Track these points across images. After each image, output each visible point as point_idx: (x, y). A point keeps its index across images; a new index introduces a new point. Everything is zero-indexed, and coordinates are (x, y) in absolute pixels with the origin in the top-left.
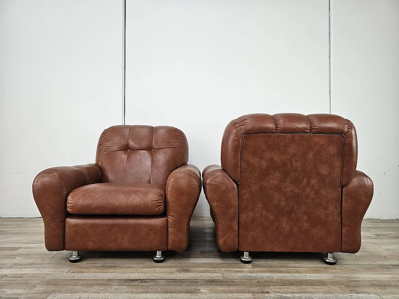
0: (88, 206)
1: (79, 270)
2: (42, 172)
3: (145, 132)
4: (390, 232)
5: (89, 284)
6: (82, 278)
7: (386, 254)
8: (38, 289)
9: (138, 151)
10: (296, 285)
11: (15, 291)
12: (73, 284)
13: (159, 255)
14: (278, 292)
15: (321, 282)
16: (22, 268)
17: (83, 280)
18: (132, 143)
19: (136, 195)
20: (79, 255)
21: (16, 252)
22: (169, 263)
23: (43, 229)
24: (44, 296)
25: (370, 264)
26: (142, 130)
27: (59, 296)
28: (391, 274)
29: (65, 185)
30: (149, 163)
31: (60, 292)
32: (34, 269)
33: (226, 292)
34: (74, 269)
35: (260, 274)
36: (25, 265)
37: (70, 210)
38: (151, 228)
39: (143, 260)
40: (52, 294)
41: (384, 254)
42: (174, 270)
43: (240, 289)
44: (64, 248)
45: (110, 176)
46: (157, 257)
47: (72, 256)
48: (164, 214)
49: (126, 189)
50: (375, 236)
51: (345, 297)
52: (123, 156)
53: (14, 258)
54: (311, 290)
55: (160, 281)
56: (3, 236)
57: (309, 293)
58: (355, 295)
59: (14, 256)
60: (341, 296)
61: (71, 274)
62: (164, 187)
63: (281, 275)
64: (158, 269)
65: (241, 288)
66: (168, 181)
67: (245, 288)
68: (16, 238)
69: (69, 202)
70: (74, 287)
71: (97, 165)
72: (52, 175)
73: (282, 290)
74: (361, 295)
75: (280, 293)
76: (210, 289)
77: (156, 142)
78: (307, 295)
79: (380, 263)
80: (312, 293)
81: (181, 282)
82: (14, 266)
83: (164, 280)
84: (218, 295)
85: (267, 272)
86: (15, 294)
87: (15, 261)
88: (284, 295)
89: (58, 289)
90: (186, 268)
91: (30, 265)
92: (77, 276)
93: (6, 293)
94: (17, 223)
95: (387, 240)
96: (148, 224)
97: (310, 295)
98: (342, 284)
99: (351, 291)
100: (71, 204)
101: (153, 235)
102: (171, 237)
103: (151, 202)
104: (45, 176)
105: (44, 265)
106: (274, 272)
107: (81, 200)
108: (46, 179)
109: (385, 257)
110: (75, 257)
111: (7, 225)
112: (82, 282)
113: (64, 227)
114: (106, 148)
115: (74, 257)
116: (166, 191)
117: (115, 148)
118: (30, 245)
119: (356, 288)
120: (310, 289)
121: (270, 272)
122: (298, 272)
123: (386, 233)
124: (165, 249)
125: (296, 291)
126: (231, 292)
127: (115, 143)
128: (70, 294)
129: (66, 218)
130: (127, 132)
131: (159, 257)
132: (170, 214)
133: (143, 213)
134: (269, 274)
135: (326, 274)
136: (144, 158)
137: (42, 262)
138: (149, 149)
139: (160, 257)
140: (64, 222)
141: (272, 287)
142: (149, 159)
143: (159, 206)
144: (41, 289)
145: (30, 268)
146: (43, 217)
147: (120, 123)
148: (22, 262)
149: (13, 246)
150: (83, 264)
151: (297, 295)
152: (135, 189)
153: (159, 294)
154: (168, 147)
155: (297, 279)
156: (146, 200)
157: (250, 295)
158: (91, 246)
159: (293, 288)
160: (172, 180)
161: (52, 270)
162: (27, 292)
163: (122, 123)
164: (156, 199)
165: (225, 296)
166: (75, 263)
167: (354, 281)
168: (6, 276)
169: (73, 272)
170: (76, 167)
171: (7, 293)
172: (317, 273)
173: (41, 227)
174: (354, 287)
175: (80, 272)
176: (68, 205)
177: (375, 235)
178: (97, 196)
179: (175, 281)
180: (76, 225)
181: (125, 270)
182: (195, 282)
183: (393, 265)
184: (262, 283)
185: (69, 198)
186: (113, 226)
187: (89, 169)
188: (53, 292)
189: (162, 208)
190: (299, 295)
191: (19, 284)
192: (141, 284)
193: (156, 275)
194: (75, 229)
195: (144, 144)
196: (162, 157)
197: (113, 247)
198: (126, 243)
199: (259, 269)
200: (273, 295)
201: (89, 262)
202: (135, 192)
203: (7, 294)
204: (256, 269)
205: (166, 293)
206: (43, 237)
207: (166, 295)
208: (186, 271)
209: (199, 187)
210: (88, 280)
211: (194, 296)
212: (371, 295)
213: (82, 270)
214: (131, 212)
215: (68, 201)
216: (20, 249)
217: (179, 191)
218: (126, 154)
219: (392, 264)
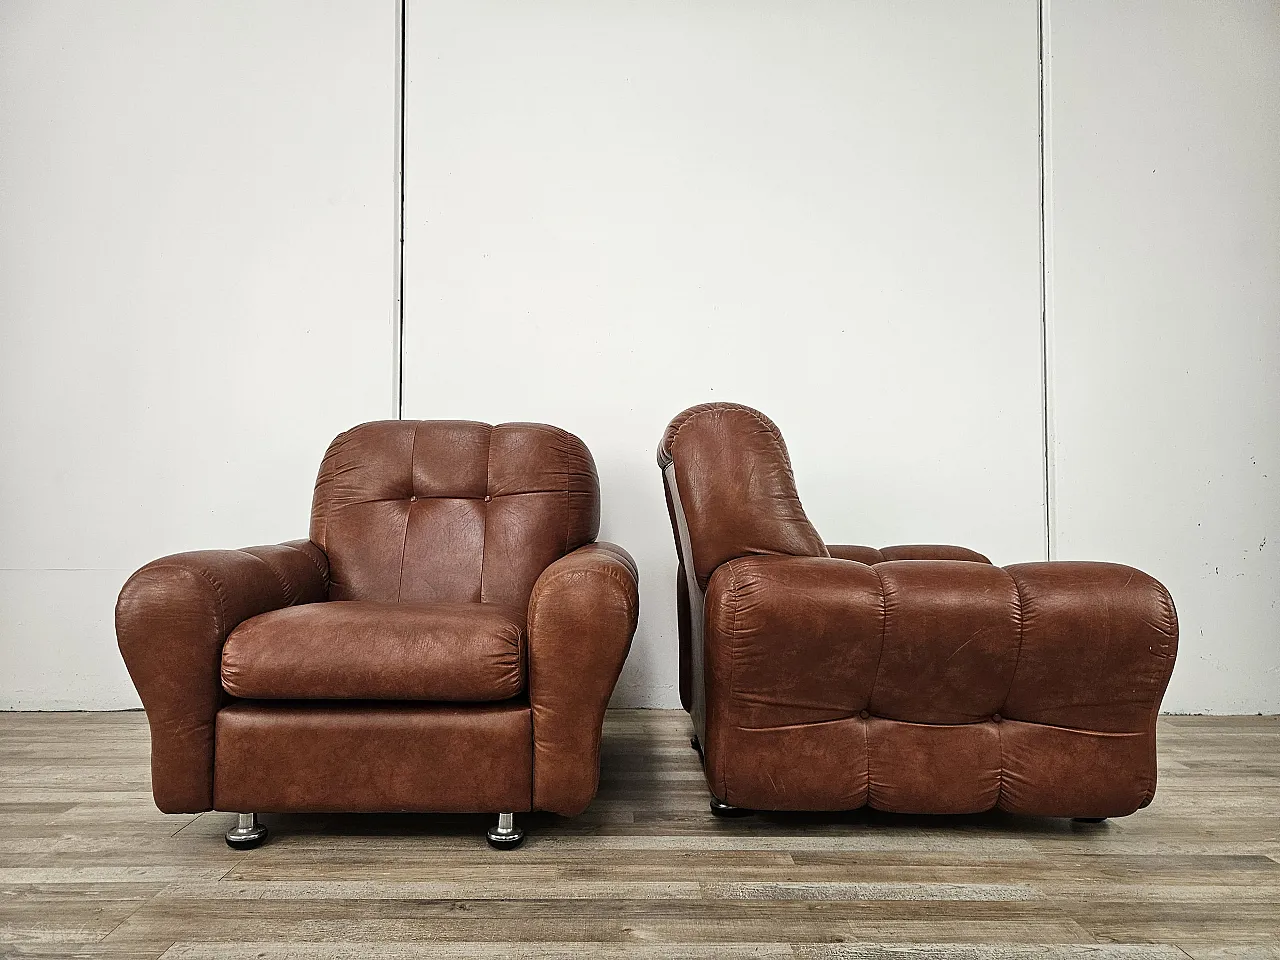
0: (287, 674)
1: (261, 871)
2: (145, 567)
3: (465, 442)
4: (1232, 757)
5: (290, 914)
6: (268, 896)
7: (1213, 824)
8: (130, 929)
9: (440, 500)
10: (929, 918)
11: (60, 935)
12: (240, 912)
13: (504, 827)
14: (869, 939)
15: (1006, 909)
16: (82, 866)
17: (271, 901)
18: (422, 477)
19: (436, 638)
20: (256, 826)
21: (63, 817)
22: (538, 849)
23: (147, 748)
24: (152, 949)
25: (1162, 853)
26: (453, 435)
27: (197, 949)
28: (1224, 884)
29: (215, 608)
30: (474, 537)
31: (200, 938)
32: (118, 870)
33: (710, 938)
34: (242, 869)
35: (816, 885)
36: (89, 855)
37: (231, 685)
38: (480, 740)
39: (458, 841)
40: (177, 945)
41: (1208, 823)
42: (552, 871)
43: (756, 928)
44: (212, 804)
45: (355, 578)
46: (500, 830)
47: (235, 827)
48: (520, 698)
49: (405, 619)
50: (1185, 767)
51: (1075, 955)
52: (395, 517)
53: (56, 835)
54: (971, 933)
55: (509, 906)
56: (23, 769)
57: (966, 940)
58: (1107, 949)
59: (55, 831)
60: (1062, 949)
61: (233, 883)
62: (520, 613)
63: (885, 886)
64: (503, 870)
65: (756, 926)
66: (533, 594)
67: (769, 927)
68: (60, 775)
69: (229, 661)
70: (245, 923)
71: (313, 544)
72: (175, 577)
73: (882, 934)
74: (1125, 948)
75: (876, 940)
76: (661, 930)
77: (499, 476)
78: (960, 947)
79: (1194, 850)
80: (975, 940)
81: (574, 906)
82: (59, 858)
83: (519, 904)
84: (688, 949)
85: (841, 878)
86: (62, 944)
87: (59, 845)
88: (887, 947)
89: (191, 928)
90: (587, 867)
91: (106, 856)
92: (252, 889)
93: (34, 940)
94: (61, 727)
95: (1223, 781)
96: (471, 731)
97: (968, 947)
98: (1071, 914)
99: (1098, 934)
100: (235, 666)
101: (486, 764)
102: (542, 768)
103: (481, 660)
104: (155, 581)
105: (151, 856)
106: (863, 877)
107: (263, 657)
108: (158, 591)
109: (1210, 833)
110: (245, 831)
111: (32, 733)
112: (267, 909)
113: (213, 738)
114: (342, 492)
115: (241, 831)
116: (529, 627)
117: (371, 490)
118: (107, 797)
119: (1112, 928)
120: (970, 928)
121: (850, 877)
122: (935, 879)
123: (1220, 757)
124: (524, 806)
125: (925, 935)
126: (727, 938)
127: (372, 476)
128: (230, 946)
129: (218, 711)
130: (408, 440)
131: (504, 831)
132: (538, 697)
133: (455, 695)
134: (845, 885)
135: (1021, 885)
136: (461, 523)
137: (146, 848)
138: (479, 494)
139: (509, 830)
140: (213, 722)
141: (852, 923)
142: (477, 527)
143: (505, 674)
144: (140, 929)
145: (105, 865)
146: (149, 708)
147: (384, 413)
148: (82, 848)
149: (51, 800)
150: (272, 853)
151: (929, 948)
152: (431, 619)
153: (504, 944)
154: (535, 489)
155: (931, 898)
156: (466, 653)
157: (785, 948)
158: (296, 796)
159: (919, 927)
160: (546, 592)
161: (174, 870)
162: (100, 937)
163: (394, 416)
164: (496, 652)
165: (706, 949)
166: (248, 852)
167: (1105, 906)
168: (32, 889)
169: (241, 879)
170: (249, 550)
171: (39, 940)
172: (994, 882)
173: (140, 739)
174: (1106, 923)
175: (260, 878)
176: (226, 671)
177: (1186, 764)
178: (316, 642)
179: (552, 903)
180: (249, 734)
181: (403, 872)
182: (616, 907)
183: (1235, 857)
184: (821, 911)
185: (229, 648)
186: (363, 734)
187: (291, 557)
188: (179, 937)
189: (514, 678)
190: (936, 947)
191: (74, 913)
192: (449, 914)
193: (497, 886)
194: (246, 746)
195: (462, 478)
196: (517, 521)
197: (364, 799)
198: (402, 790)
199: (815, 869)
200: (853, 947)
201: (289, 847)
202: (432, 629)
203: (39, 944)
204: (805, 869)
205: (526, 940)
206: (146, 772)
207: (526, 948)
208: (589, 874)
209: (629, 613)
210: (287, 901)
211: (610, 951)
212: (1155, 949)
213: (270, 872)
214: (418, 691)
215: (224, 658)
216: (74, 809)
217: (568, 626)
218: (404, 510)
219: (1229, 853)
